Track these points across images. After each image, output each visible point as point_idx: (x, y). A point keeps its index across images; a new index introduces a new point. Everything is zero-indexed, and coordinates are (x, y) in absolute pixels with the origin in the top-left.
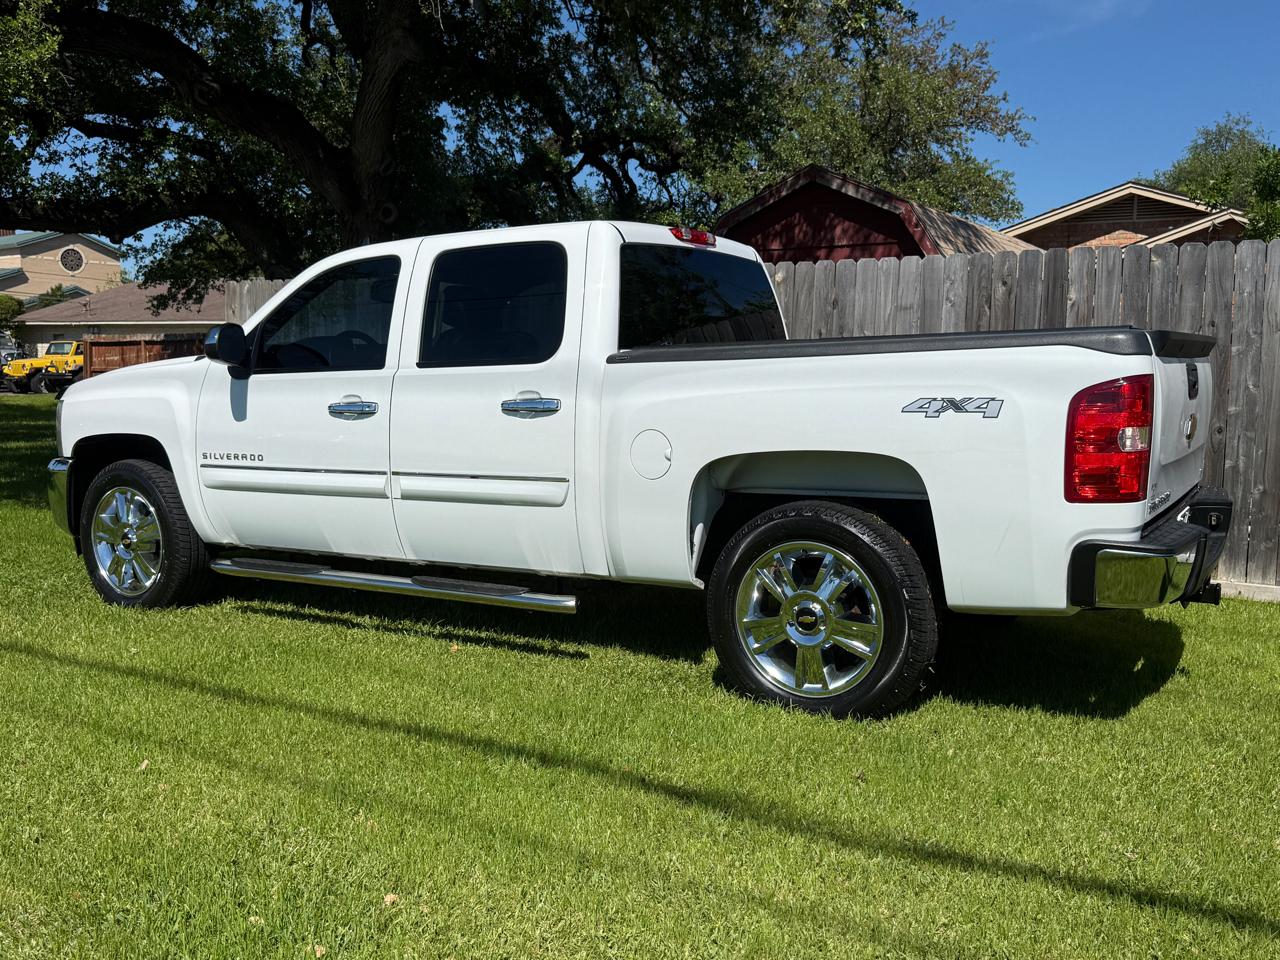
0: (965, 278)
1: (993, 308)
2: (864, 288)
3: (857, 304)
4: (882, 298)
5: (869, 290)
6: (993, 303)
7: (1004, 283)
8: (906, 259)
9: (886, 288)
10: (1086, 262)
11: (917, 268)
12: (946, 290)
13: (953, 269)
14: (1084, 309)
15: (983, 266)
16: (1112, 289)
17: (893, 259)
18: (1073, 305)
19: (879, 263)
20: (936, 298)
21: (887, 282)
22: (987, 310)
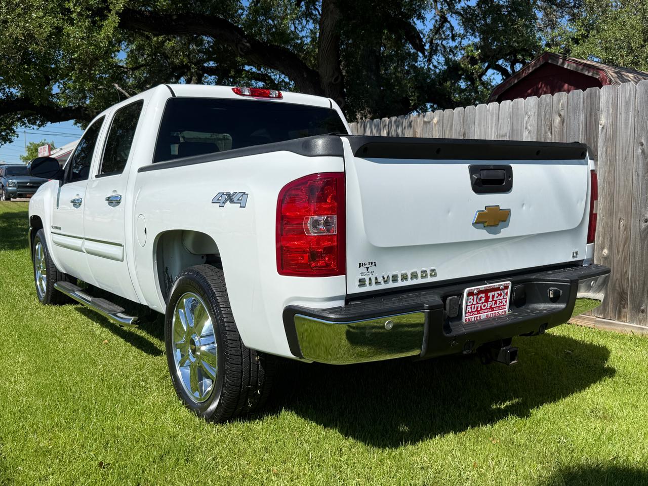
0: (536, 114)
1: (553, 132)
2: (480, 125)
3: (475, 135)
4: (490, 129)
5: (483, 124)
6: (553, 130)
7: (560, 115)
8: (503, 102)
9: (492, 123)
10: (611, 96)
11: (509, 107)
12: (525, 122)
13: (529, 107)
14: (610, 131)
15: (547, 104)
16: (629, 115)
17: (496, 104)
18: (603, 128)
19: (488, 106)
20: (520, 128)
21: (492, 119)
22: (549, 134)
